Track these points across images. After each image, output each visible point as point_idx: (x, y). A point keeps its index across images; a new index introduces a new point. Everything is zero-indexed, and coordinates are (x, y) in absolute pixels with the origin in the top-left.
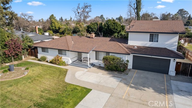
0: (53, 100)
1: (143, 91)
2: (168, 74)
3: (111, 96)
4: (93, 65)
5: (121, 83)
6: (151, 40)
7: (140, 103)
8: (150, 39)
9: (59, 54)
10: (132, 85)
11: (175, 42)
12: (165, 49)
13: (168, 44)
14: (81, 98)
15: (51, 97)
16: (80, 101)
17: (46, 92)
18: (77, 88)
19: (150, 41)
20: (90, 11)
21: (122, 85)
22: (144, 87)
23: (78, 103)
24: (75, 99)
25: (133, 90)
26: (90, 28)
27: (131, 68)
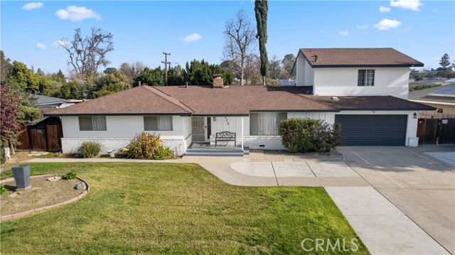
6: (361, 82)
8: (359, 80)
9: (145, 130)
10: (380, 167)
11: (404, 84)
12: (390, 97)
13: (392, 88)
19: (359, 85)
20: (110, 50)
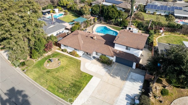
0: (77, 81)
1: (115, 78)
2: (132, 67)
3: (101, 80)
4: (94, 57)
5: (106, 73)
6: (127, 49)
7: (112, 85)
9: (74, 50)
10: (112, 74)
14: (89, 81)
15: (77, 80)
16: (88, 82)
17: (74, 77)
18: (87, 75)
21: (107, 74)
22: (116, 76)
23: (88, 83)
24: (86, 81)
25: (111, 77)
26: (93, 10)
27: (115, 61)
